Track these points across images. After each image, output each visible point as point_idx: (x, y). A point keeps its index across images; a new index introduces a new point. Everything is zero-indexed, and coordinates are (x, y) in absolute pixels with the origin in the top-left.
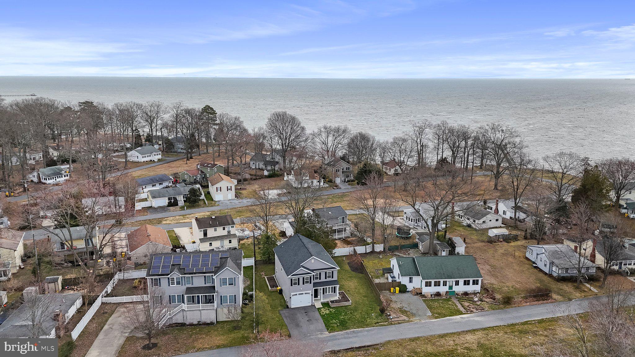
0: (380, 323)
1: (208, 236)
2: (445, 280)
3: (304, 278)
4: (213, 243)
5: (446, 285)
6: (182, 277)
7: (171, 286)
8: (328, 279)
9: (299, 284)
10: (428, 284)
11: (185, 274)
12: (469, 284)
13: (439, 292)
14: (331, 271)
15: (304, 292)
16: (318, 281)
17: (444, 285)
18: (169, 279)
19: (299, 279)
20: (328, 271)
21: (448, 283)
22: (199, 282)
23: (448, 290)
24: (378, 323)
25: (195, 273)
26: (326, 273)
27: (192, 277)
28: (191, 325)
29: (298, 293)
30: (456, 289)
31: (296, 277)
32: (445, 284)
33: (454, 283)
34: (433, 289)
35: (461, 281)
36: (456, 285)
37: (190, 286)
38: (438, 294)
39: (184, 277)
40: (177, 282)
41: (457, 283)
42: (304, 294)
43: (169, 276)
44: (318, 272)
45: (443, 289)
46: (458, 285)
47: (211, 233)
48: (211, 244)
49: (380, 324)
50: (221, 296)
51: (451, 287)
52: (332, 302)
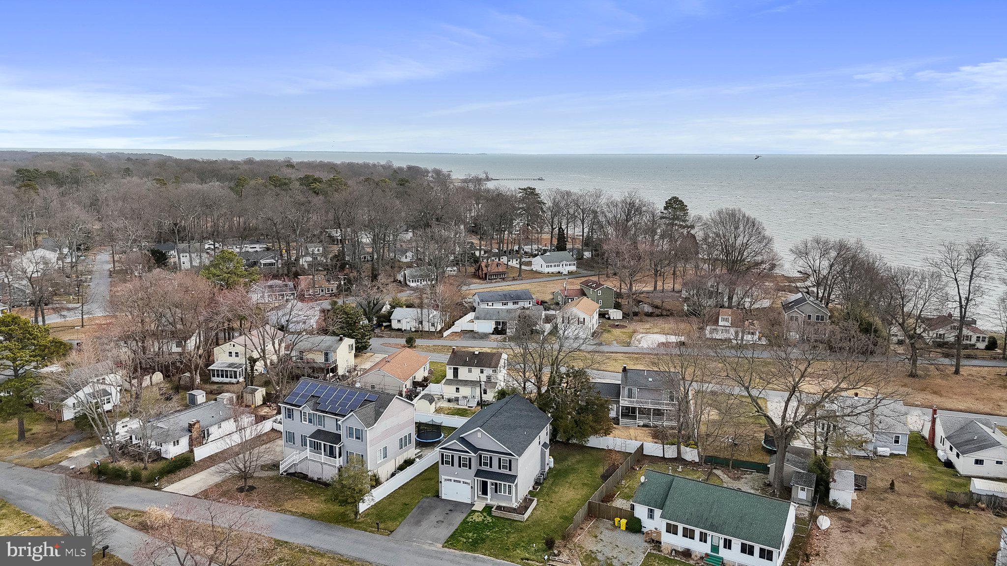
0: (531, 560)
1: (460, 378)
2: (704, 531)
3: (460, 457)
4: (461, 389)
5: (705, 542)
6: (314, 414)
7: (303, 422)
8: (502, 471)
9: (453, 465)
10: (671, 529)
11: (317, 410)
12: (751, 553)
13: (688, 550)
14: (508, 458)
15: (462, 480)
16: (487, 468)
17: (701, 540)
18: (301, 412)
19: (453, 456)
20: (503, 457)
21: (709, 539)
22: (329, 425)
23: (709, 552)
24: (528, 560)
25: (327, 413)
26: (500, 459)
27: (324, 416)
28: (312, 480)
29: (453, 479)
30: (723, 553)
31: (450, 453)
32: (703, 538)
33: (722, 543)
34: (679, 542)
35: (736, 544)
36: (725, 547)
37: (321, 428)
38: (687, 553)
39: (316, 414)
40: (309, 419)
41: (728, 545)
42: (462, 482)
43: (300, 409)
44: (488, 455)
45: (699, 548)
46: (730, 548)
47: (464, 373)
48: (458, 389)
49: (529, 562)
50: (347, 452)
51: (715, 549)
52: (499, 508)
